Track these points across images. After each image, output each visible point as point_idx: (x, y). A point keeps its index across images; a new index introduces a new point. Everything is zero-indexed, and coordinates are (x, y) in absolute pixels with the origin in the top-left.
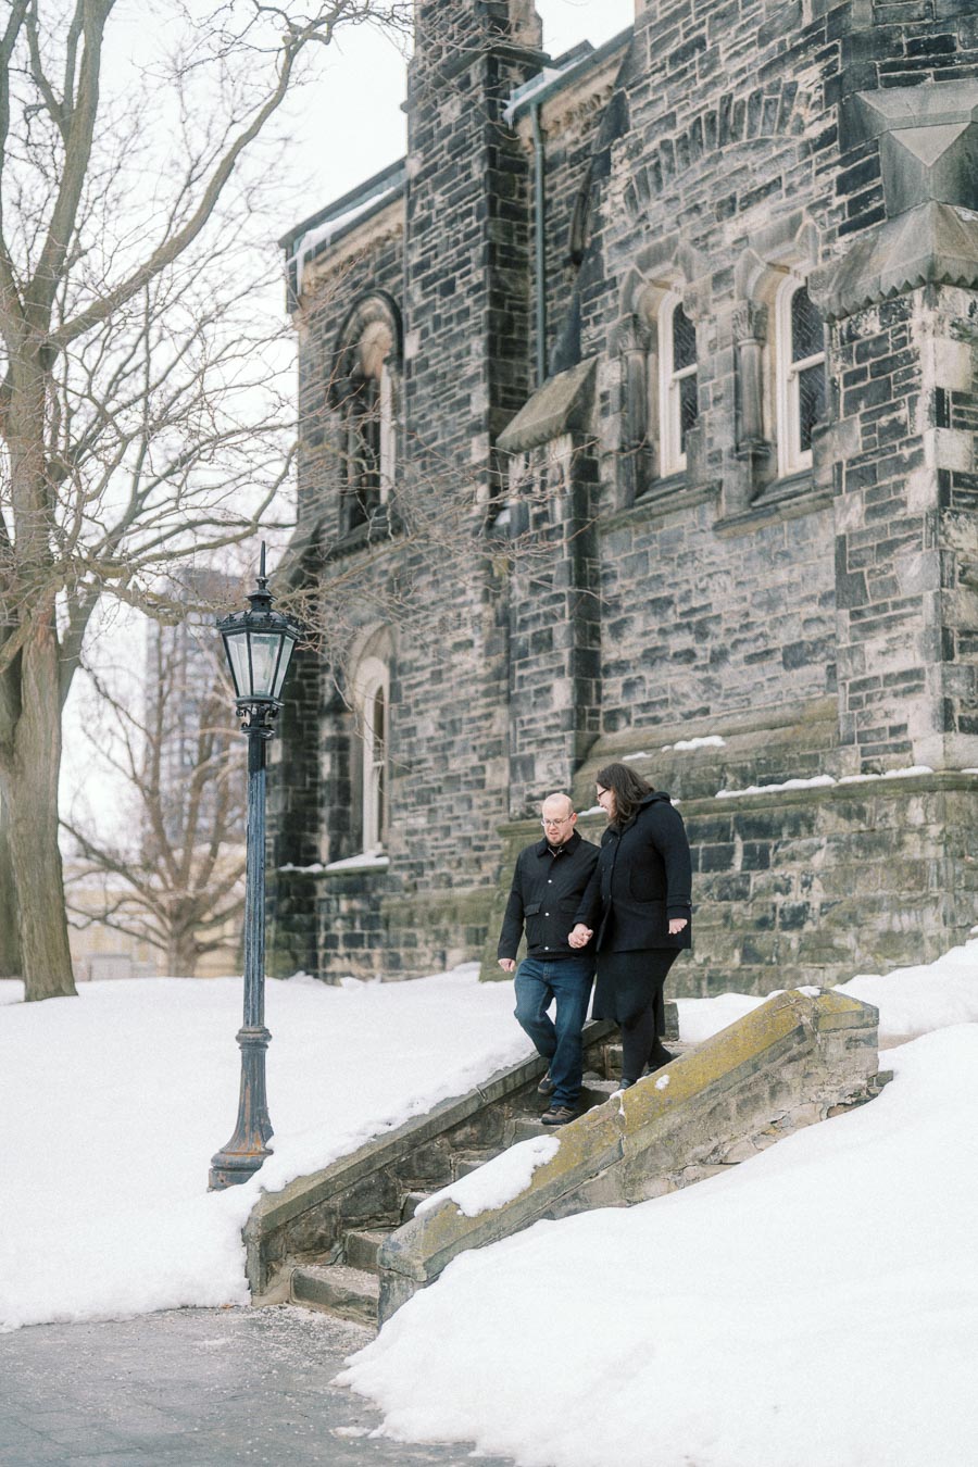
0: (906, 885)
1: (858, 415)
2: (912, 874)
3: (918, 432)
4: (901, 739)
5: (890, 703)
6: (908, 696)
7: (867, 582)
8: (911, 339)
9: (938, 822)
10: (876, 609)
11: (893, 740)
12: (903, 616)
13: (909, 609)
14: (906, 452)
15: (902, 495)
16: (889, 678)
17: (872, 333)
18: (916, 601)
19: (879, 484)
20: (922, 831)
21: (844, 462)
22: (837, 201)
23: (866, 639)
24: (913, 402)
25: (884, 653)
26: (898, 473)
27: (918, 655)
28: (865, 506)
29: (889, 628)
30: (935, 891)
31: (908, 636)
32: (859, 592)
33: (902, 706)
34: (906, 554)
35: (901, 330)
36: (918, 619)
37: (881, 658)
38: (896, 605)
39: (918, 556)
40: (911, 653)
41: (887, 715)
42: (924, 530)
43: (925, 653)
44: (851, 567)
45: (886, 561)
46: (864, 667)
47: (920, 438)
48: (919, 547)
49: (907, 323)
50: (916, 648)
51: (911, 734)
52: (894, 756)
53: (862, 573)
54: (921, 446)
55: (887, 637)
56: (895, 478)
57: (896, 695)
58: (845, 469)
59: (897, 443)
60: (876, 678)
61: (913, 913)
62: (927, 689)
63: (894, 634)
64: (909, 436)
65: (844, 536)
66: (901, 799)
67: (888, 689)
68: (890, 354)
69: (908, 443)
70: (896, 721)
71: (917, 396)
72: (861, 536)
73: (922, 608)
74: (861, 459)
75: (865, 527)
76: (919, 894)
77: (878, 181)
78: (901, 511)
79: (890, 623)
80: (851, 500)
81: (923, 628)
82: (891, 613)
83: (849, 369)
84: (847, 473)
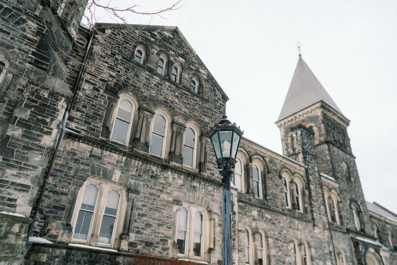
0: (5, 251)
1: (30, 110)
2: (9, 248)
3: (52, 127)
4: (13, 203)
5: (11, 191)
6: (21, 192)
7: (15, 153)
8: (58, 106)
9: (25, 233)
10: (17, 162)
11: (9, 202)
12: (28, 169)
13: (31, 168)
14: (45, 129)
15: (40, 138)
16: (13, 183)
17: (44, 95)
18: (35, 167)
19: (31, 131)
20: (18, 235)
21: (18, 118)
22: (30, 55)
23: (8, 168)
24: (52, 120)
25: (15, 176)
26: (41, 133)
27: (29, 182)
28: (23, 133)
29: (21, 170)
30: (19, 256)
31: (27, 175)
32: (10, 154)
33: (16, 193)
34: (35, 153)
35: (55, 102)
36: (34, 172)
37: (13, 177)
38: (25, 165)
39: (40, 156)
40: (27, 180)
41: (9, 194)
42: (45, 151)
43: (33, 183)
44: (9, 145)
45: (26, 151)
46: (3, 176)
47: (52, 129)
48: (42, 154)
49: (57, 102)
50: (30, 179)
51: (17, 203)
52: (6, 207)
53: (14, 150)
54: (51, 131)
55: (18, 172)
56: (40, 133)
57: (16, 189)
58: (18, 119)
59: (42, 125)
60: (8, 181)
61: (8, 262)
62: (30, 192)
63: (21, 172)
64: (48, 126)
65: (10, 136)
66: (9, 222)
67: (12, 187)
68: (48, 104)
69: (47, 128)
70: (13, 197)
71: (54, 119)
72: (17, 140)
73: (37, 170)
74: (26, 121)
75: (20, 138)
76: (10, 255)
77: (48, 63)
78: (38, 142)
79: (21, 168)
80: (17, 128)
81: (35, 176)
82: (22, 166)
83: (31, 97)
84: (18, 121)
